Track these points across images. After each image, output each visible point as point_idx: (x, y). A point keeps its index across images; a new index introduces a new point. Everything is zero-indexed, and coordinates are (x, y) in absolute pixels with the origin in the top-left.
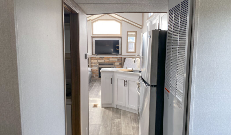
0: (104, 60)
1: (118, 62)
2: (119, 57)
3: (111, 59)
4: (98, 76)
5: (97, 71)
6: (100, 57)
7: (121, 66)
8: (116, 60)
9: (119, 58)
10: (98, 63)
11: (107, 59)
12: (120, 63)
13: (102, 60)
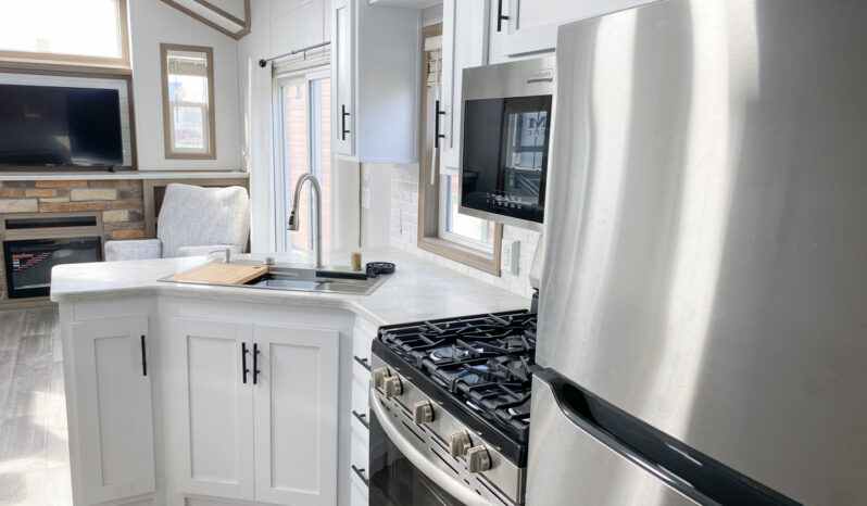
0: (34, 202)
1: (119, 207)
2: (129, 180)
3: (79, 195)
4: (4, 293)
6: (8, 183)
7: (144, 229)
8: (110, 194)
9: (125, 188)
11: (54, 192)
12: (132, 210)
13: (24, 197)
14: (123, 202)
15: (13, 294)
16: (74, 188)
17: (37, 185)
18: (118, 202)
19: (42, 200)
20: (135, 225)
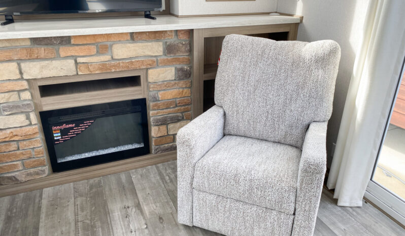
0: (72, 62)
1: (166, 63)
2: (177, 31)
3: (123, 51)
4: (47, 168)
5: (28, 138)
6: (36, 41)
7: (190, 87)
8: (156, 49)
9: (172, 40)
10: (25, 85)
11: (94, 49)
12: (179, 66)
13: (58, 57)
14: (170, 57)
15: (57, 168)
16: (115, 43)
17: (73, 41)
18: (165, 58)
19: (80, 60)
20: (182, 83)
